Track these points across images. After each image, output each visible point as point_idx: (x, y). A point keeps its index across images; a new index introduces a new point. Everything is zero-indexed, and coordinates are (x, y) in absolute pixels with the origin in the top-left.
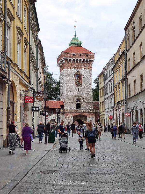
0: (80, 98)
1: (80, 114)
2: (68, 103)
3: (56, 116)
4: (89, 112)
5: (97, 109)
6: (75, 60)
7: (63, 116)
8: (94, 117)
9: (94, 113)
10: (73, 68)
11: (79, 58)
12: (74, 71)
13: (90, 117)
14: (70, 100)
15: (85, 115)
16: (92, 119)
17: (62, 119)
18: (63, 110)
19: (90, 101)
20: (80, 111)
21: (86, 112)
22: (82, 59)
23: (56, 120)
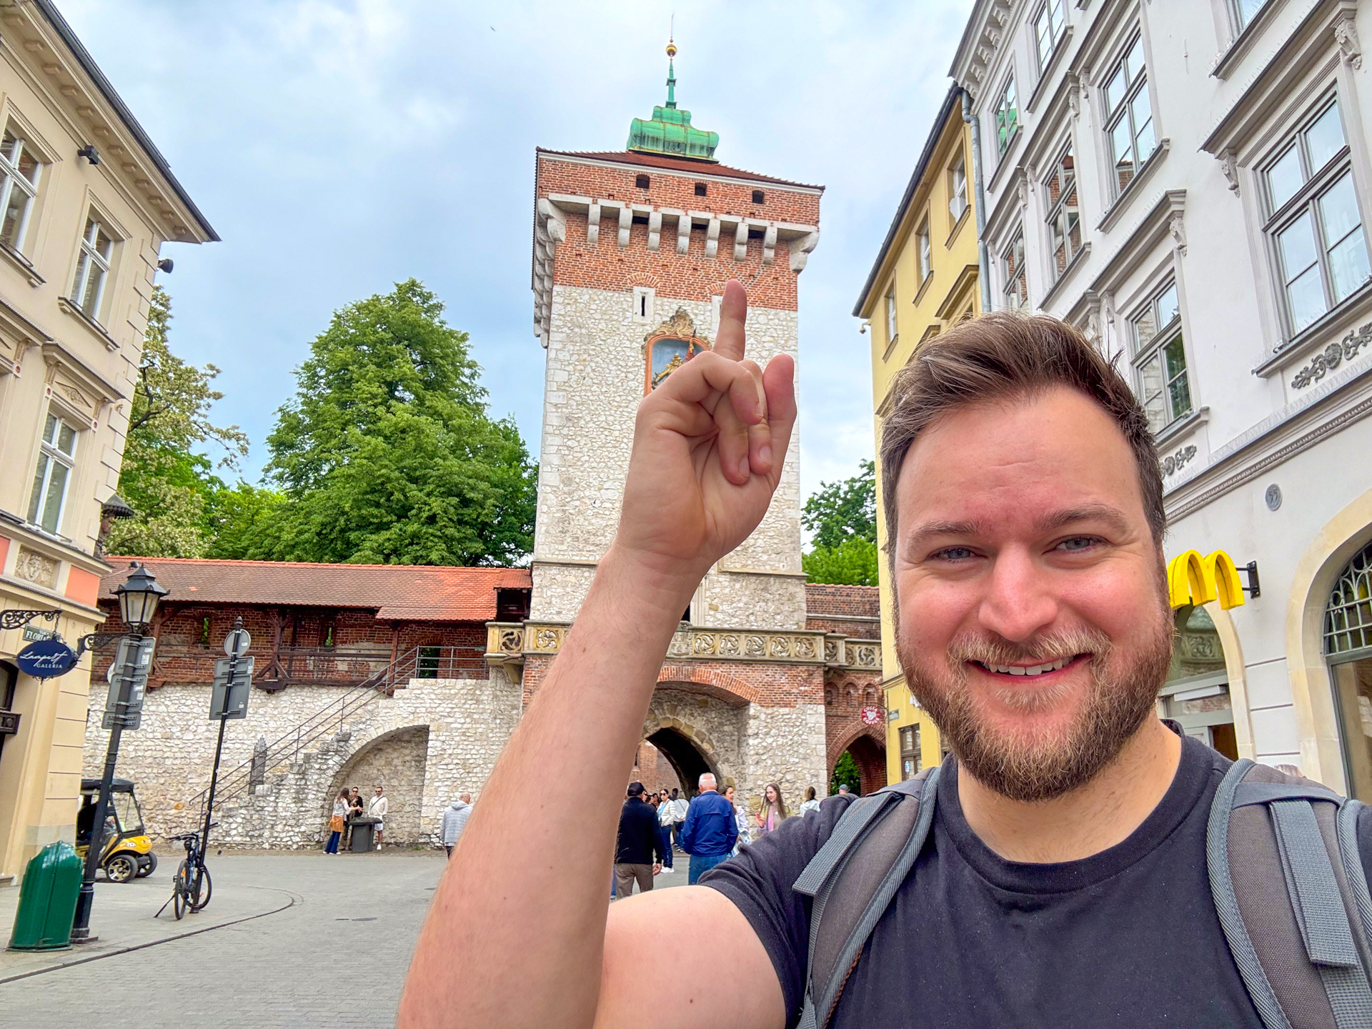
1: (682, 678)
2: (573, 579)
3: (435, 701)
4: (764, 655)
5: (846, 639)
6: (651, 221)
7: (507, 696)
8: (817, 714)
9: (818, 667)
10: (635, 288)
11: (685, 208)
12: (643, 314)
13: (777, 713)
14: (591, 548)
15: (729, 689)
16: (797, 733)
17: (494, 726)
18: (511, 637)
19: (781, 565)
20: (684, 651)
21: (741, 662)
22: (718, 216)
23: (435, 738)
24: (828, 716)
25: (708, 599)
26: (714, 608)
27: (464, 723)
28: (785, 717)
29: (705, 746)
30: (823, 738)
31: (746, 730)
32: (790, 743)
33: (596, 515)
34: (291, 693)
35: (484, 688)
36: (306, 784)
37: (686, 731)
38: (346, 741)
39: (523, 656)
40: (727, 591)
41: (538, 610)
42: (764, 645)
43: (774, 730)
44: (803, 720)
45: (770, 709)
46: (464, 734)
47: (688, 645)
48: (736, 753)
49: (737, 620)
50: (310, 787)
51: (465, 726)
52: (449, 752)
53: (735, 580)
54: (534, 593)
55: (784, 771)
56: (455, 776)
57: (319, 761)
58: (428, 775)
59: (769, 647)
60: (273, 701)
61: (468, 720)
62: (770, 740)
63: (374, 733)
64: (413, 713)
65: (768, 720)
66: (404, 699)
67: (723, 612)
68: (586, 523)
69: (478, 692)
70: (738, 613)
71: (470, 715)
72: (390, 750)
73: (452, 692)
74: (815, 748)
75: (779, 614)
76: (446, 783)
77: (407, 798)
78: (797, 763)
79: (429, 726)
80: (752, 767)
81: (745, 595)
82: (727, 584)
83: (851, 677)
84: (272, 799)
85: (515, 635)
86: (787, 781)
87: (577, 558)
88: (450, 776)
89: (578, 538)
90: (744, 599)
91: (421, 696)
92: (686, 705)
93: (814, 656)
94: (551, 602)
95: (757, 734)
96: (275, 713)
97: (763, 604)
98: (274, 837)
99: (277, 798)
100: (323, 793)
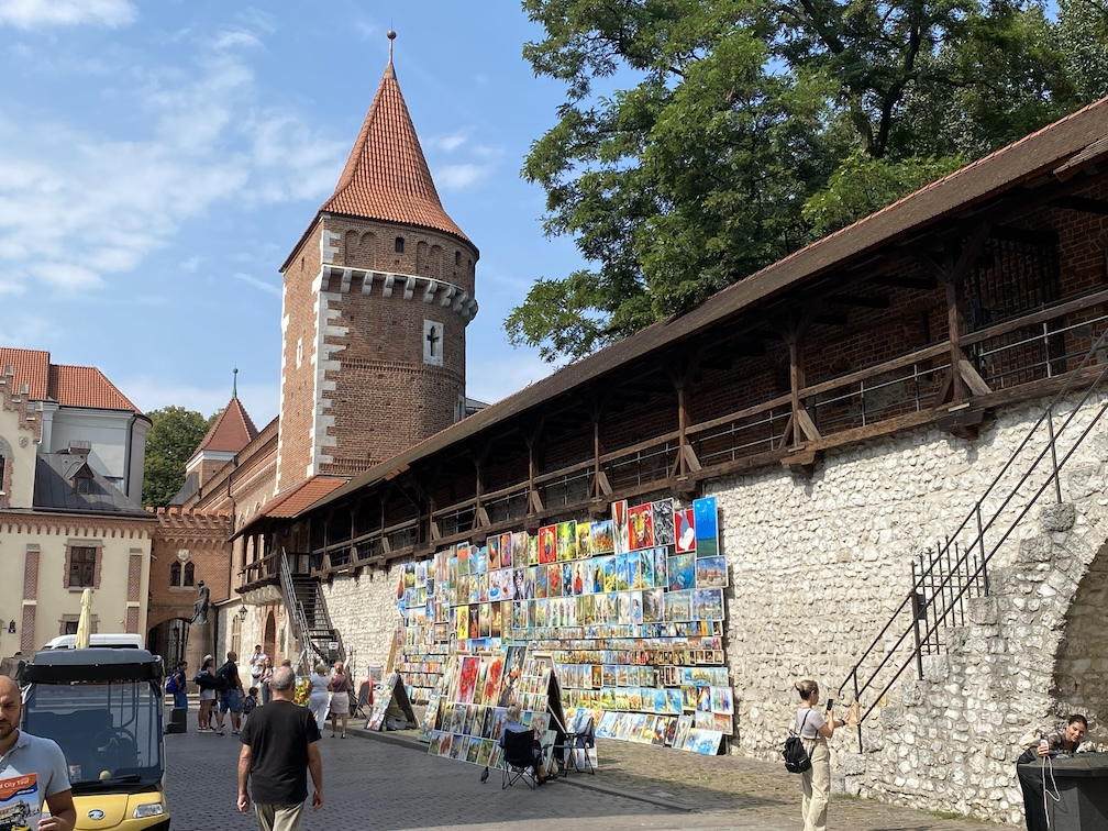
36: (1006, 648)
38: (1067, 529)
50: (1016, 659)
60: (980, 456)
84: (954, 688)
98: (973, 786)
99: (962, 687)
100: (1045, 674)
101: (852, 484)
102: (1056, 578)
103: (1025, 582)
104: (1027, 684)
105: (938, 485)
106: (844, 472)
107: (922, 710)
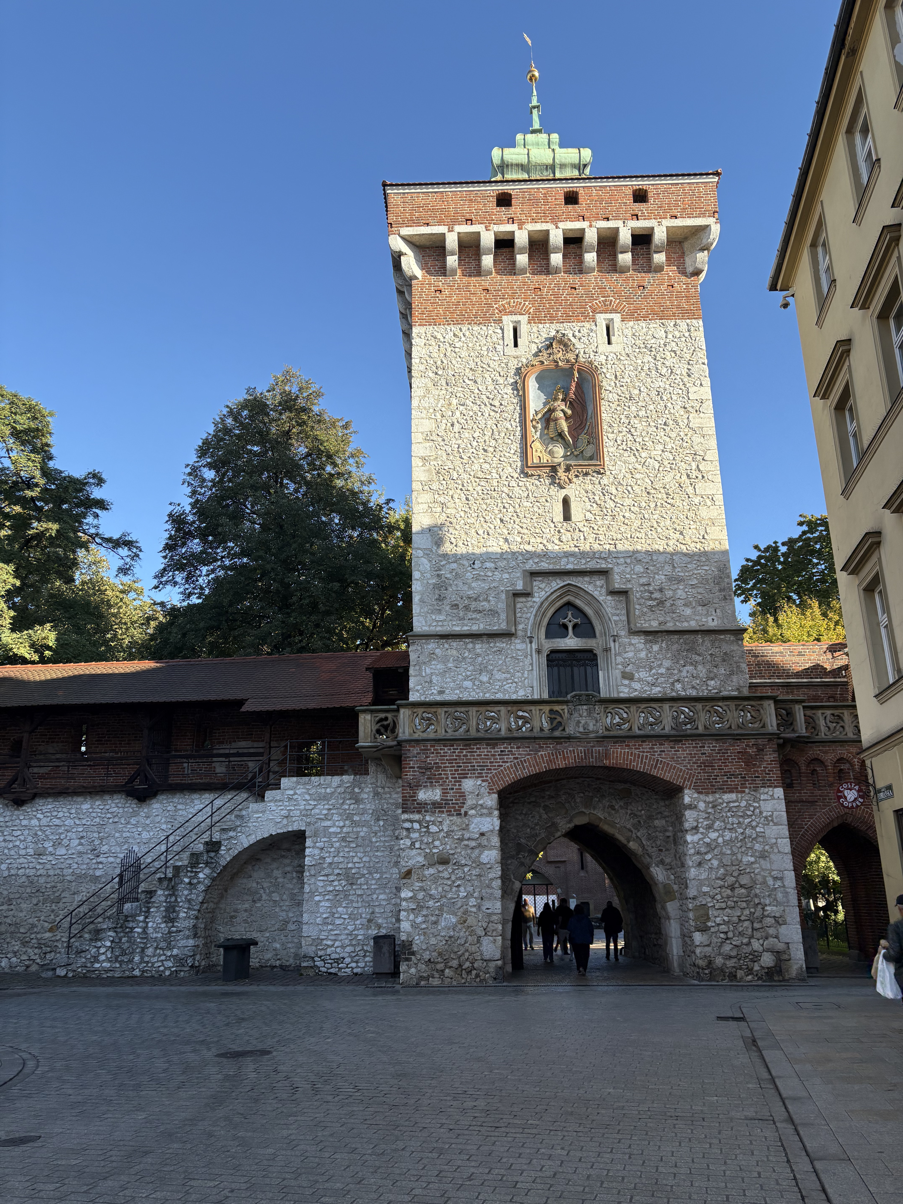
0: (590, 588)
1: (592, 761)
2: (454, 652)
3: (311, 802)
4: (697, 728)
5: (804, 704)
6: (517, 240)
7: (390, 793)
8: (774, 799)
9: (770, 740)
10: (505, 318)
11: (555, 221)
12: (516, 345)
13: (720, 801)
14: (474, 616)
15: (654, 772)
16: (749, 825)
17: (377, 828)
18: (385, 723)
19: (710, 619)
20: (591, 727)
21: (666, 737)
22: (594, 224)
23: (312, 845)
24: (789, 803)
25: (620, 667)
26: (628, 676)
27: (344, 826)
28: (732, 805)
29: (632, 845)
30: (784, 830)
31: (681, 823)
32: (741, 837)
33: (477, 578)
34: (163, 799)
35: (363, 785)
36: (176, 900)
37: (606, 828)
38: (217, 851)
39: (400, 743)
40: (643, 655)
41: (418, 691)
42: (696, 716)
43: (718, 823)
44: (755, 808)
45: (710, 796)
46: (344, 839)
47: (597, 721)
48: (673, 851)
49: (659, 689)
50: (181, 904)
51: (345, 830)
52: (328, 860)
53: (651, 642)
54: (412, 671)
55: (735, 874)
56: (337, 888)
57: (189, 874)
58: (307, 889)
59: (703, 719)
60: (144, 810)
61: (347, 822)
62: (713, 835)
63: (245, 841)
64: (287, 817)
65: (710, 810)
66: (276, 801)
67: (640, 680)
68: (466, 588)
69: (357, 790)
70: (659, 681)
71: (349, 817)
72: (268, 860)
73: (328, 790)
74: (776, 843)
75: (712, 679)
76: (327, 897)
77: (291, 915)
78: (752, 863)
79: (304, 831)
80: (693, 870)
81: (666, 658)
82: (642, 646)
83: (815, 751)
84: (141, 918)
85: (390, 720)
86: (741, 886)
87: (457, 629)
88: (331, 889)
89: (457, 605)
90: (667, 663)
91: (295, 797)
92: (603, 796)
93: (763, 726)
94: (431, 681)
95: (696, 828)
96: (148, 822)
97: (690, 668)
98: (145, 962)
99: (146, 917)
100: (195, 910)
101: (55, 813)
102: (207, 871)
103: (192, 872)
104: (184, 915)
105: (116, 820)
106: (50, 807)
107: (119, 930)
